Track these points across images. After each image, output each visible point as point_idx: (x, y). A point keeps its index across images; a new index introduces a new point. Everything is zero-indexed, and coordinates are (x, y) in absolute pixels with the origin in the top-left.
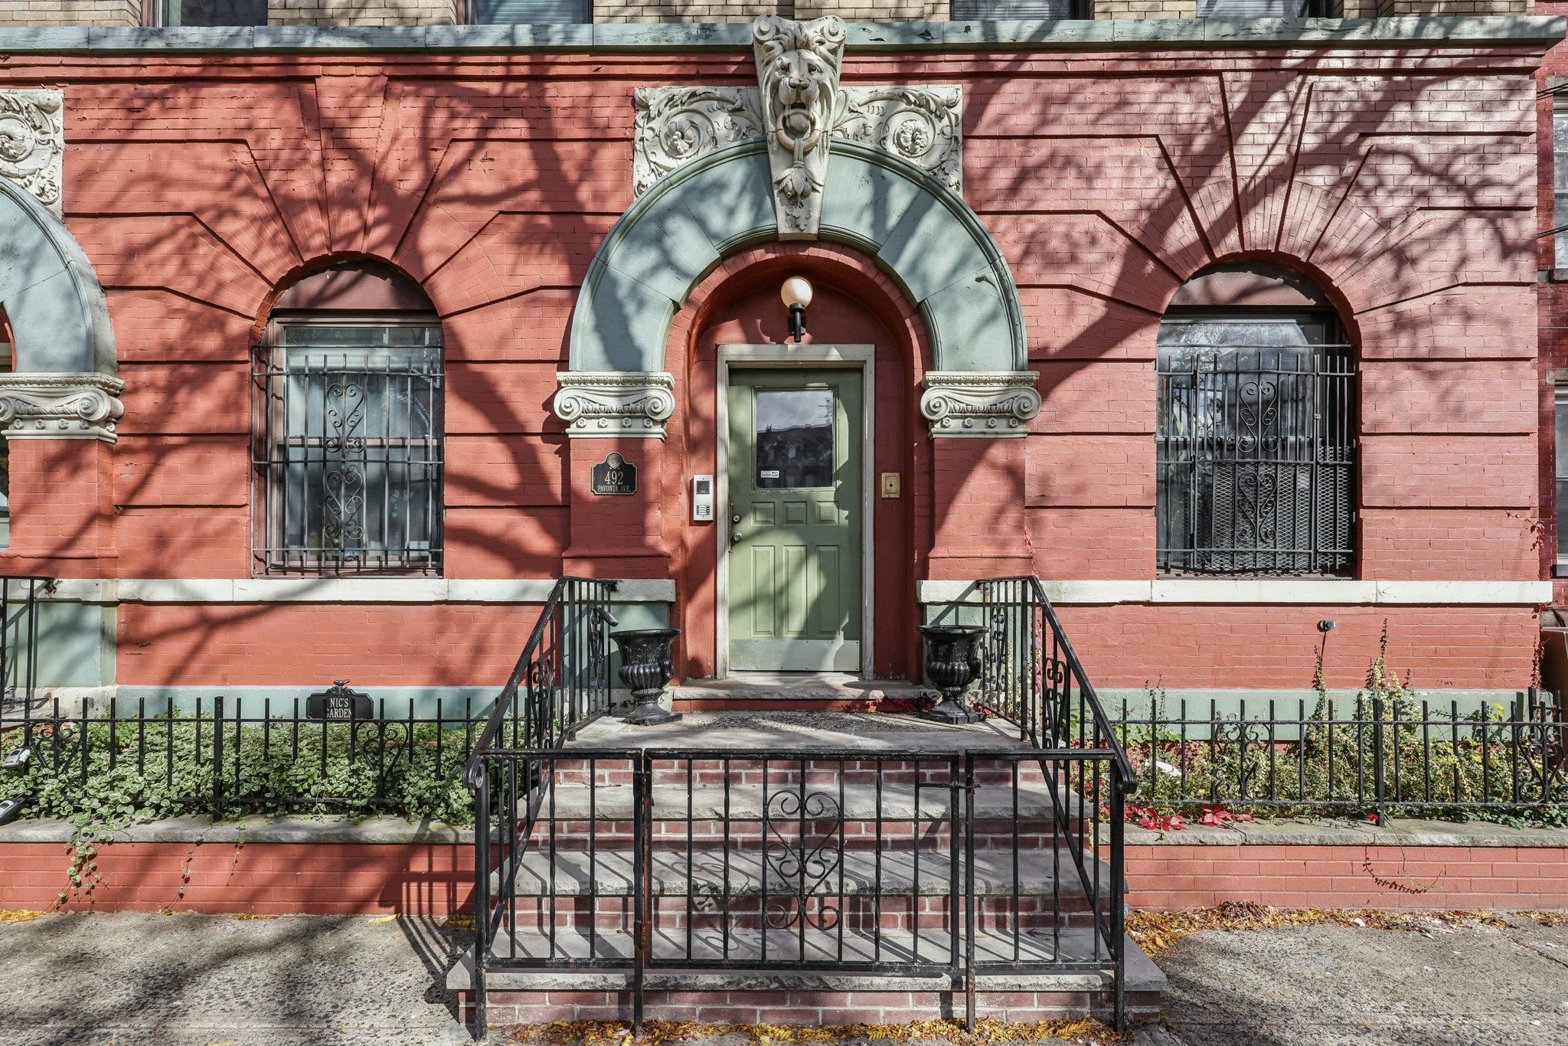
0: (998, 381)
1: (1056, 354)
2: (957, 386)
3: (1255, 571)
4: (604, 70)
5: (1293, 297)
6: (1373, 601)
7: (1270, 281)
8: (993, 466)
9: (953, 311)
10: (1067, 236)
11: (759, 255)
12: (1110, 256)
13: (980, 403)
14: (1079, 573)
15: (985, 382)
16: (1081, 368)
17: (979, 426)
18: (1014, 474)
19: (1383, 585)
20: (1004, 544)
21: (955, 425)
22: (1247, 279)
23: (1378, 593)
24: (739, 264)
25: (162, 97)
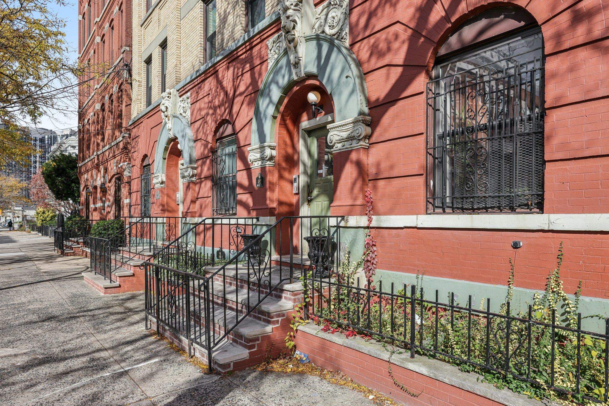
0: (350, 124)
1: (383, 100)
2: (338, 129)
3: (486, 208)
4: (263, 37)
5: (510, 24)
6: (546, 228)
7: (497, 19)
8: (352, 162)
9: (340, 94)
10: (386, 39)
11: (296, 88)
12: (403, 42)
13: (345, 135)
14: (391, 212)
15: (346, 125)
16: (393, 105)
17: (347, 145)
18: (359, 164)
19: (553, 217)
20: (355, 199)
21: (339, 146)
22: (482, 23)
23: (550, 223)
24: (290, 94)
25: (200, 88)
